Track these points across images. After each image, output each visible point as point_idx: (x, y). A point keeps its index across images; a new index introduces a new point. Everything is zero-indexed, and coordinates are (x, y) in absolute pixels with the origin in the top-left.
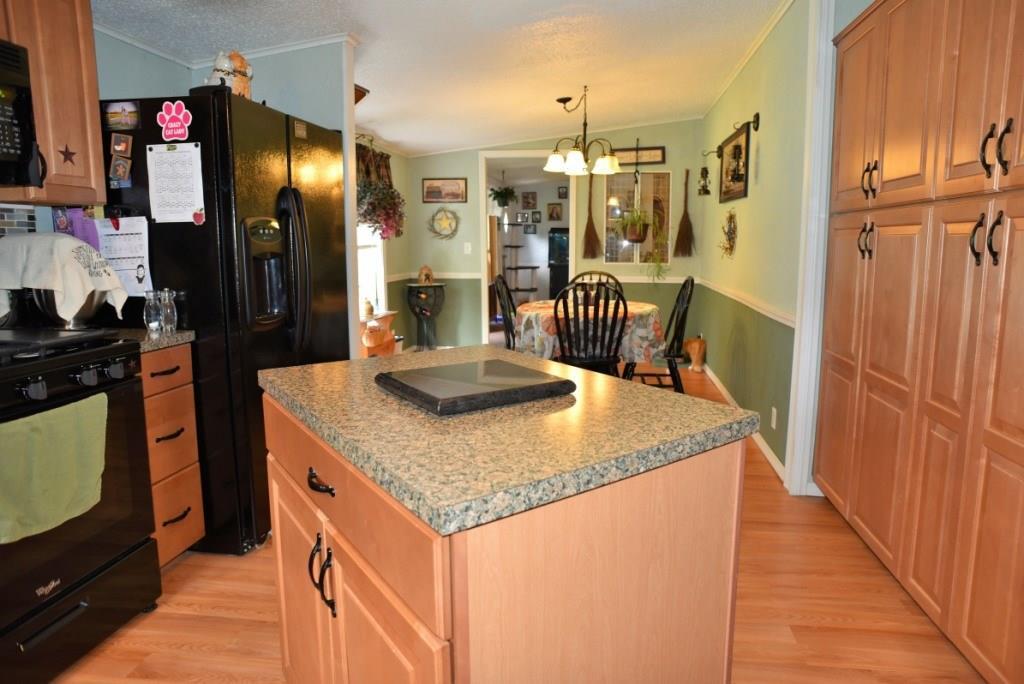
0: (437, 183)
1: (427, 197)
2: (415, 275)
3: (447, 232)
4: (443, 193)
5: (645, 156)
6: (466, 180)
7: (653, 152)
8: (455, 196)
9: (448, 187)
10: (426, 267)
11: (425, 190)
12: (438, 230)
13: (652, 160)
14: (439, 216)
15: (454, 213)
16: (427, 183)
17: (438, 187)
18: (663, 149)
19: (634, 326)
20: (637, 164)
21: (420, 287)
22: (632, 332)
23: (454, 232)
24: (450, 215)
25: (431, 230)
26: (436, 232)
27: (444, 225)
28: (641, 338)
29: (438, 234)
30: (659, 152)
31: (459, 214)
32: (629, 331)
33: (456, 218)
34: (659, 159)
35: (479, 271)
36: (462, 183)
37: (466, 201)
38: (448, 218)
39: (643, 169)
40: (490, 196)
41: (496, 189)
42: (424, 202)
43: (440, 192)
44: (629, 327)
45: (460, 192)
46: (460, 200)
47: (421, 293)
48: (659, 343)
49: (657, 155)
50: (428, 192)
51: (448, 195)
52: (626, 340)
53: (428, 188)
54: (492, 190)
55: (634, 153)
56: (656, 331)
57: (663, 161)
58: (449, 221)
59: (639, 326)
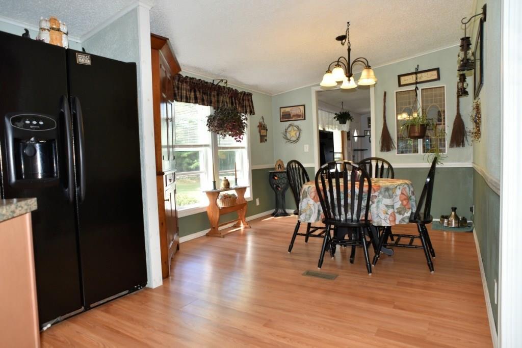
0: (288, 110)
1: (283, 118)
2: (273, 166)
3: (294, 139)
4: (291, 116)
5: (424, 77)
6: (304, 106)
7: (430, 73)
8: (298, 116)
9: (294, 111)
10: (280, 160)
11: (281, 114)
12: (289, 138)
13: (429, 79)
14: (290, 129)
15: (298, 127)
16: (282, 110)
17: (289, 112)
18: (438, 70)
19: (381, 197)
20: (417, 83)
21: (274, 172)
22: (378, 202)
23: (298, 139)
24: (295, 128)
25: (285, 138)
26: (288, 139)
27: (293, 134)
28: (387, 206)
29: (289, 140)
30: (435, 73)
31: (301, 128)
32: (376, 200)
33: (299, 130)
34: (436, 77)
35: (313, 162)
36: (302, 108)
37: (305, 119)
38: (294, 130)
39: (421, 87)
40: (335, 118)
41: (338, 113)
42: (281, 121)
43: (290, 115)
44: (376, 197)
45: (301, 114)
46: (301, 118)
47: (276, 176)
48: (405, 211)
49: (433, 75)
50: (283, 115)
51: (294, 116)
52: (373, 207)
53: (283, 113)
54: (336, 114)
55: (414, 76)
56: (402, 201)
57: (439, 78)
58: (295, 132)
59: (384, 197)
